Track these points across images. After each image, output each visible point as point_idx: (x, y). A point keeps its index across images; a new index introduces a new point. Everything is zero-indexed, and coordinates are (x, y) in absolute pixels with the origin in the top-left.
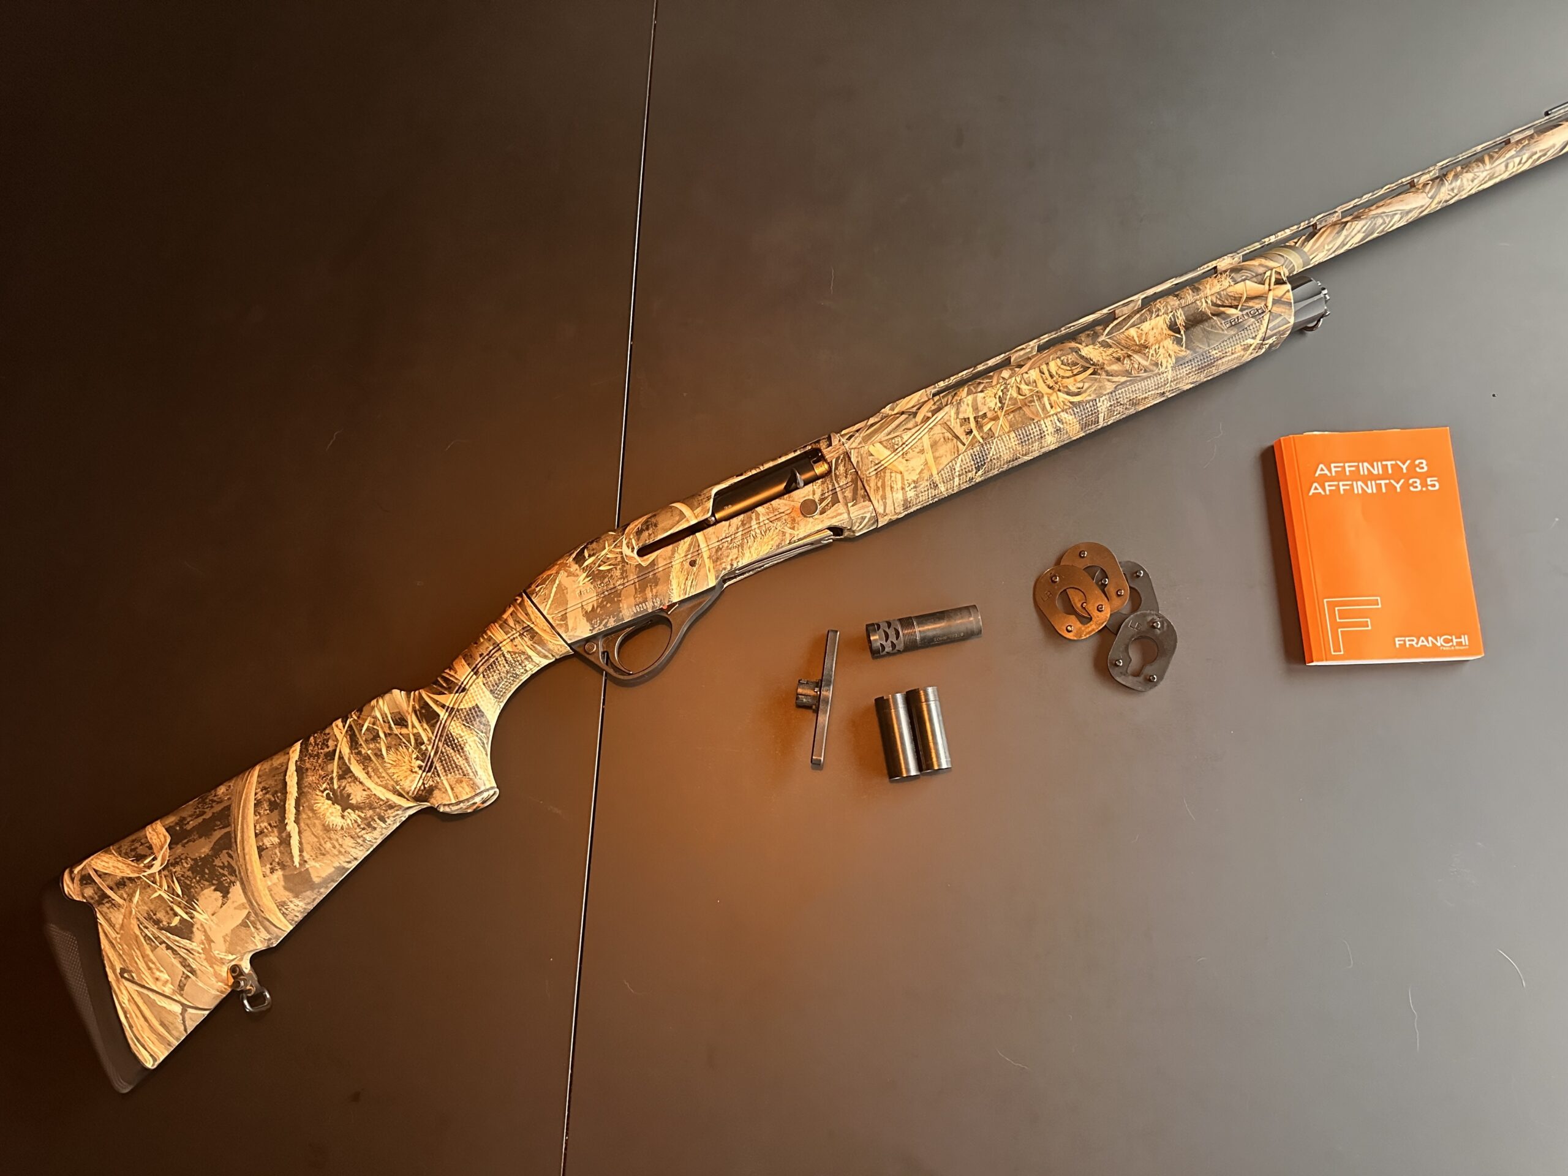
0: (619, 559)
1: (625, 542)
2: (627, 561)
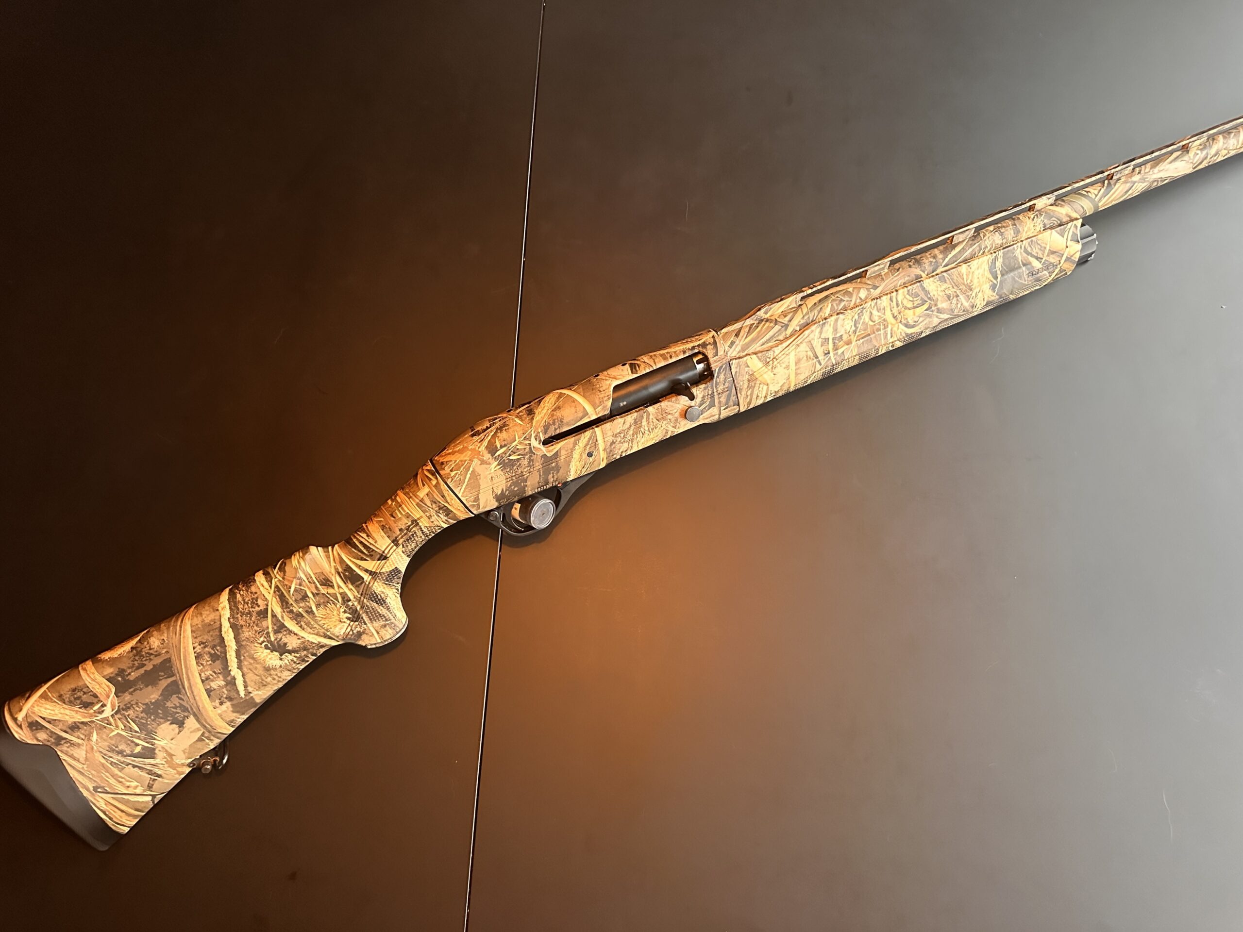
0: (527, 450)
1: (533, 436)
2: (534, 452)
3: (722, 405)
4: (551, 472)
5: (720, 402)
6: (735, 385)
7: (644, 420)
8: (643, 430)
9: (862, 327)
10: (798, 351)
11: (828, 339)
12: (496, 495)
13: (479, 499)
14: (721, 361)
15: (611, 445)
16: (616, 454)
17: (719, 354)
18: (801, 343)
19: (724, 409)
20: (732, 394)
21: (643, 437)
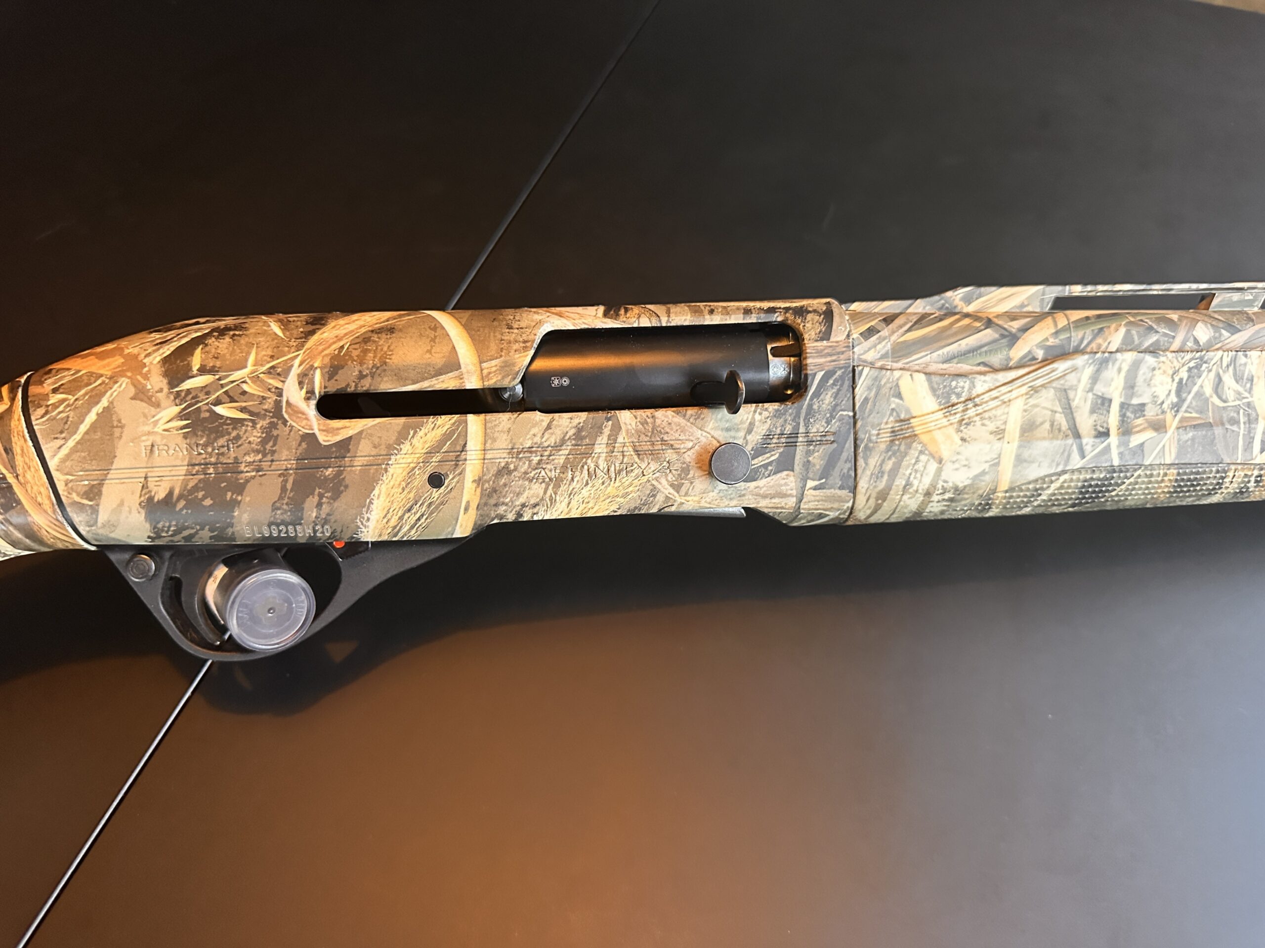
0: (269, 405)
1: (295, 371)
2: (286, 416)
3: (811, 475)
4: (317, 491)
5: (807, 464)
6: (855, 434)
7: (603, 439)
8: (592, 466)
9: (1194, 403)
10: (1032, 401)
11: (1110, 401)
12: (151, 499)
13: (99, 494)
14: (834, 358)
15: (500, 473)
16: (507, 505)
17: (832, 339)
18: (1043, 386)
19: (815, 488)
20: (844, 455)
21: (587, 484)
